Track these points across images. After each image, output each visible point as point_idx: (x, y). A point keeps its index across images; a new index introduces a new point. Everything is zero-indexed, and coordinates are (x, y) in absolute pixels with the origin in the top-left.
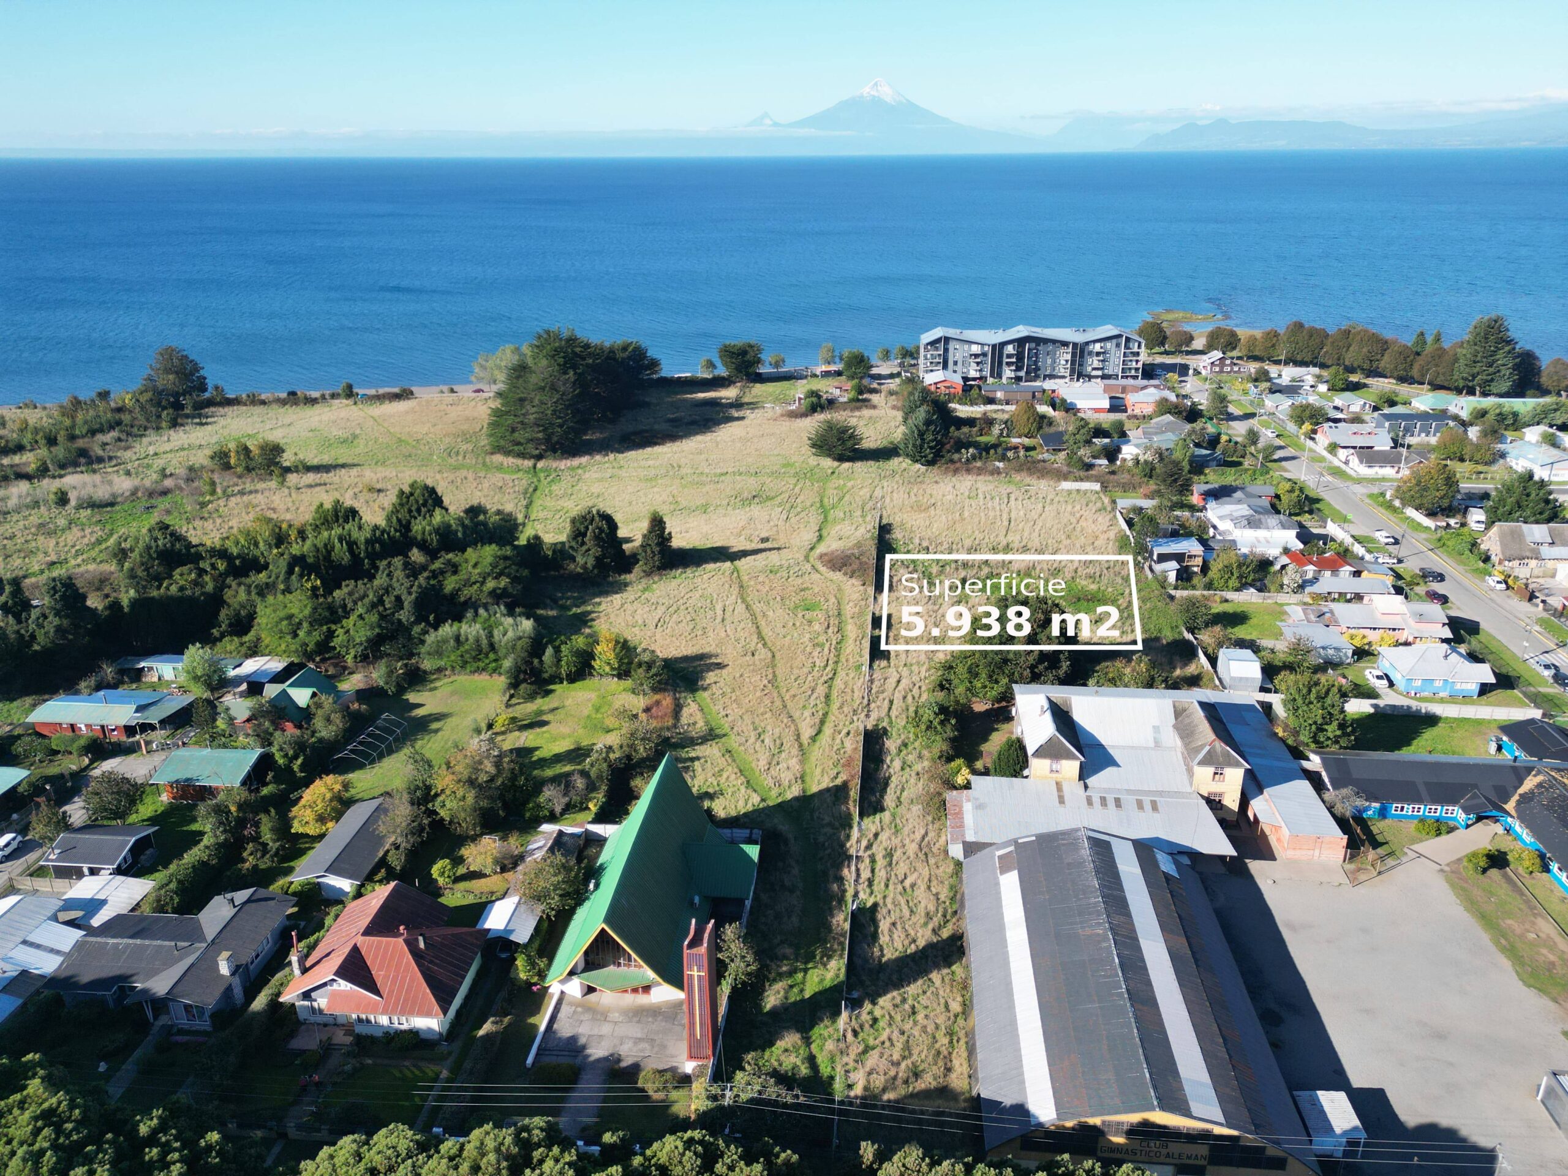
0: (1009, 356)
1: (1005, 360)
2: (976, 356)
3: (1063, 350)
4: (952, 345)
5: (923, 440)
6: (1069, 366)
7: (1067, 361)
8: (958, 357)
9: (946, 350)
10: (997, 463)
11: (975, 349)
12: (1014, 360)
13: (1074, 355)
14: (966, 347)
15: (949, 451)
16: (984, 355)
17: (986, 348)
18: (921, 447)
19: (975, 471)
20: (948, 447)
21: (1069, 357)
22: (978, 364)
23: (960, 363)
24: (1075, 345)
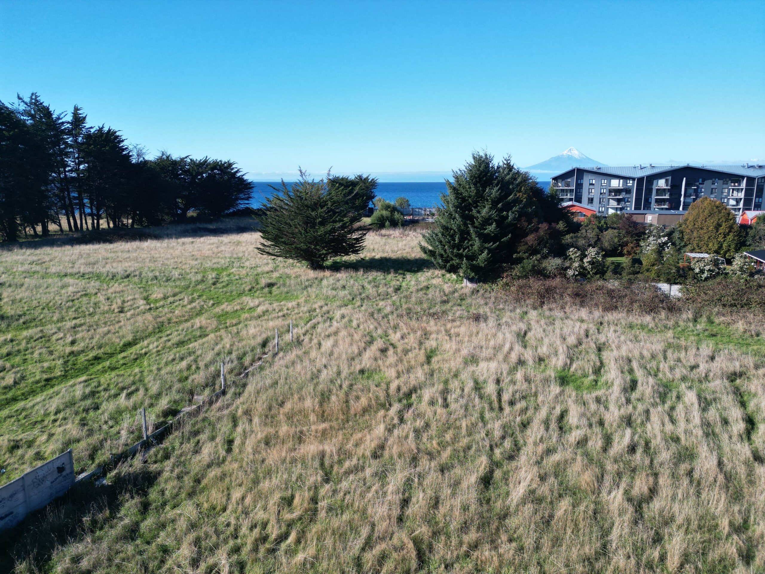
0: (660, 191)
1: (654, 197)
2: (617, 191)
3: (731, 186)
4: (586, 180)
5: (468, 218)
6: (741, 205)
7: (738, 201)
8: (595, 193)
9: (579, 186)
10: (664, 287)
11: (615, 183)
12: (667, 197)
13: (749, 192)
14: (604, 182)
15: (533, 252)
16: (628, 191)
17: (630, 183)
18: (465, 235)
19: (601, 298)
20: (531, 239)
21: (742, 195)
22: (619, 201)
23: (596, 201)
24: (750, 180)
